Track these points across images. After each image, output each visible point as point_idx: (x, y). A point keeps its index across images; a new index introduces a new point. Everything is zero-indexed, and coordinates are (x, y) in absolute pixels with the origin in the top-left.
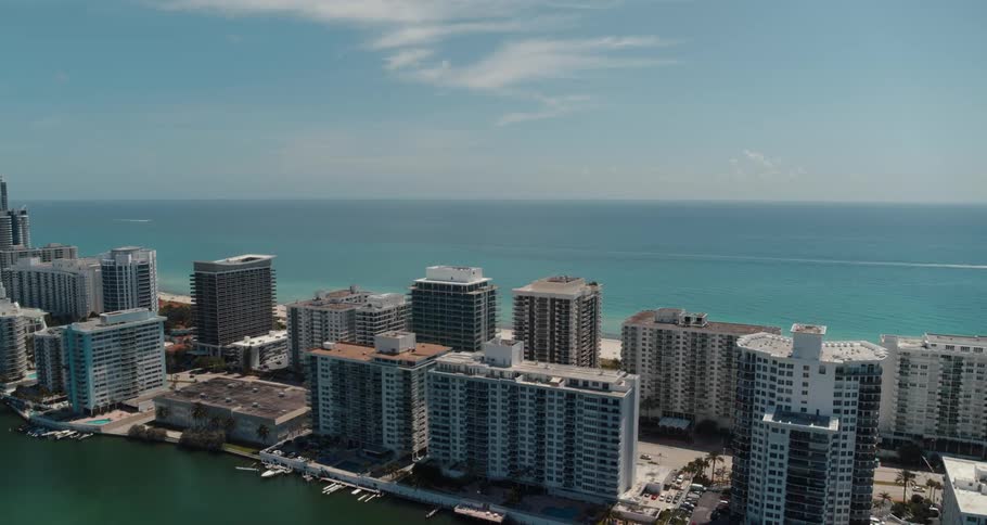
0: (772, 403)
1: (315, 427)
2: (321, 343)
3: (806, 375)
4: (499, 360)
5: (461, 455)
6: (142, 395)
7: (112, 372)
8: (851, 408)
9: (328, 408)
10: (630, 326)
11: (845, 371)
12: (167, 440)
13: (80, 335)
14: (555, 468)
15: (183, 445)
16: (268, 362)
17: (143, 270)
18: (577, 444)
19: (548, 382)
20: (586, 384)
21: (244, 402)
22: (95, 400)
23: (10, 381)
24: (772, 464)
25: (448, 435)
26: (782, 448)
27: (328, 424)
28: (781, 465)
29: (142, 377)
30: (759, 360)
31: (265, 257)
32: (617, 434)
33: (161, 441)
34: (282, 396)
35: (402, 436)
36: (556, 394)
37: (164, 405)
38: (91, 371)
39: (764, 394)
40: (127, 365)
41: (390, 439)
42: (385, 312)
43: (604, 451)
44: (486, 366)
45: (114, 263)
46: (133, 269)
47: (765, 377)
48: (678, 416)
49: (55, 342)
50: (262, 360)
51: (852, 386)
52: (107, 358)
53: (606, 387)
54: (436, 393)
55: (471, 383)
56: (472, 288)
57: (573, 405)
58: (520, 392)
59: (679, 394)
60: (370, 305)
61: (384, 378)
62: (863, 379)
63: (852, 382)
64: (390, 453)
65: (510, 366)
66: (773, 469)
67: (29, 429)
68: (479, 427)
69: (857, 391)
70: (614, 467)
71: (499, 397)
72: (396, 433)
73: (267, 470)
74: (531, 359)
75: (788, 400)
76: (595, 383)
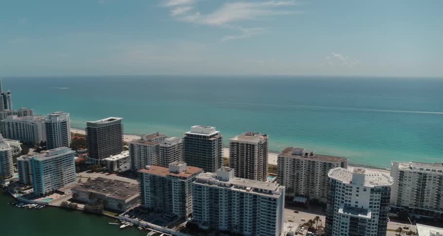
0: (342, 202)
1: (143, 203)
2: (145, 165)
3: (358, 191)
4: (224, 178)
5: (207, 219)
6: (66, 186)
7: (52, 177)
8: (377, 205)
9: (148, 196)
10: (281, 156)
11: (375, 190)
12: (78, 209)
13: (38, 162)
14: (248, 226)
15: (85, 212)
16: (121, 167)
17: (64, 124)
18: (258, 216)
19: (245, 188)
20: (261, 191)
21: (111, 191)
22: (45, 190)
23: (7, 179)
24: (342, 230)
25: (201, 210)
26: (347, 224)
27: (148, 203)
28: (346, 231)
29: (65, 178)
30: (338, 183)
31: (118, 119)
32: (275, 213)
33: (75, 209)
34: (128, 188)
35: (181, 209)
36: (249, 195)
37: (76, 192)
38: (43, 178)
39: (339, 198)
40: (59, 174)
41: (176, 211)
42: (172, 146)
43: (269, 220)
44: (218, 181)
45: (51, 121)
46: (59, 124)
47: (340, 191)
48: (302, 196)
49: (26, 162)
50: (118, 167)
51: (378, 196)
52: (50, 171)
53: (270, 192)
54: (196, 192)
55: (211, 189)
56: (211, 137)
57: (256, 200)
58: (233, 193)
59: (303, 186)
60: (166, 143)
61: (173, 184)
62: (382, 193)
63: (378, 195)
64: (176, 216)
65: (228, 181)
66: (342, 232)
67: (17, 203)
68: (215, 208)
69: (380, 198)
70: (274, 227)
71: (223, 195)
72: (178, 208)
73: (123, 224)
74: (237, 176)
75: (350, 201)
76: (266, 190)
